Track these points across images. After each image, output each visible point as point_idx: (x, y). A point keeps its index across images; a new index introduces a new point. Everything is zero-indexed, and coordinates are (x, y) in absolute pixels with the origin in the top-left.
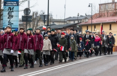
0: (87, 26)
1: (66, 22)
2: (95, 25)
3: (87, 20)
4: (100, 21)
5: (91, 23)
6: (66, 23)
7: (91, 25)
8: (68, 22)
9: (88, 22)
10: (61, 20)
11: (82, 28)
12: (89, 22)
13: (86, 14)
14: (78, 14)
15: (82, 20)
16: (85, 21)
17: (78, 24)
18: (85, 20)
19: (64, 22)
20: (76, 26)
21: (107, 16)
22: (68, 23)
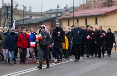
0: (68, 20)
1: (44, 15)
2: (78, 19)
3: (68, 13)
4: (83, 14)
5: (72, 16)
6: (44, 17)
7: (73, 18)
8: (46, 15)
9: (69, 15)
10: (38, 13)
11: (62, 23)
12: (71, 15)
13: (66, 5)
14: (58, 5)
15: (63, 13)
16: (65, 14)
17: (57, 18)
18: (66, 12)
19: (41, 15)
20: (55, 20)
21: (94, 7)
22: (46, 17)
